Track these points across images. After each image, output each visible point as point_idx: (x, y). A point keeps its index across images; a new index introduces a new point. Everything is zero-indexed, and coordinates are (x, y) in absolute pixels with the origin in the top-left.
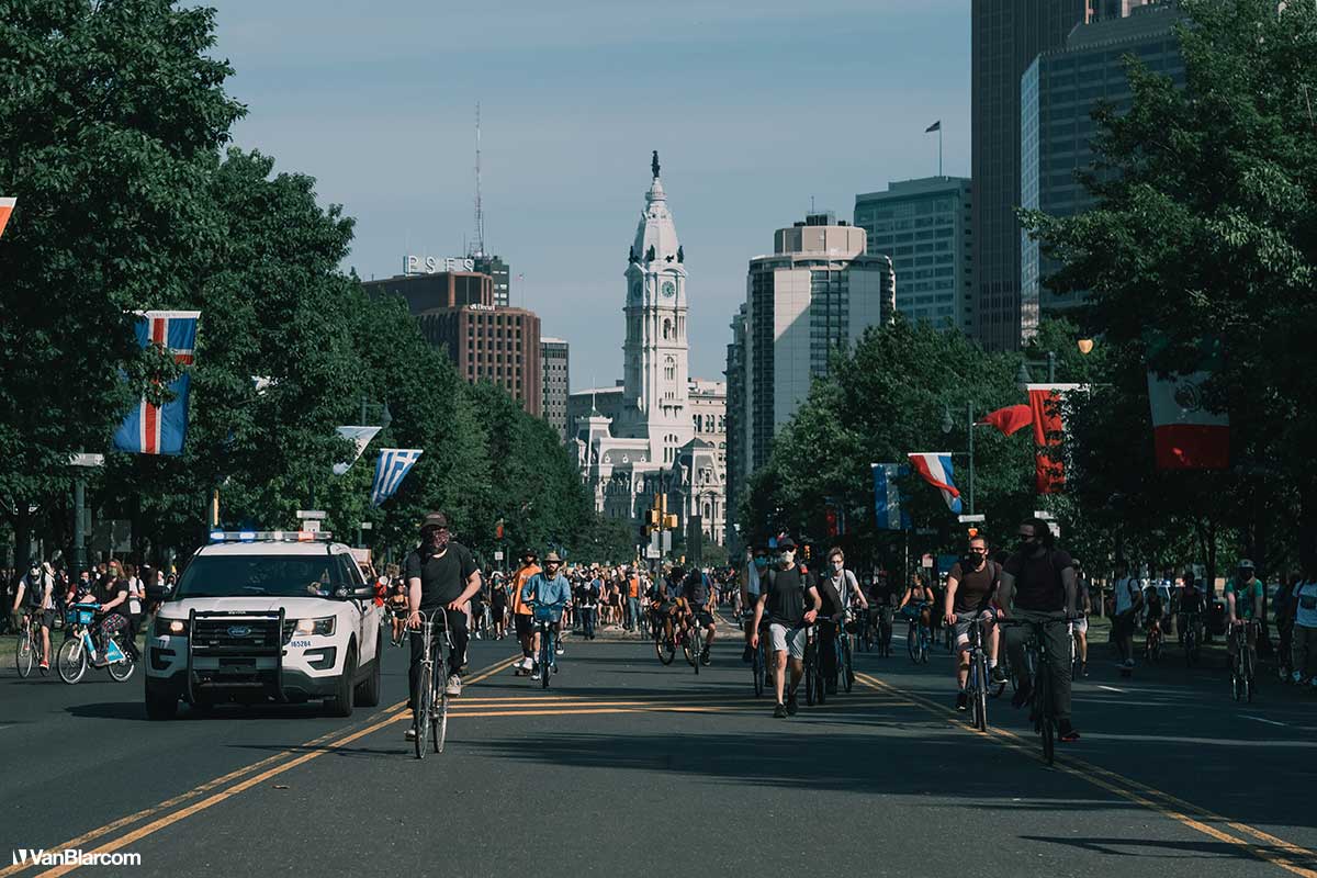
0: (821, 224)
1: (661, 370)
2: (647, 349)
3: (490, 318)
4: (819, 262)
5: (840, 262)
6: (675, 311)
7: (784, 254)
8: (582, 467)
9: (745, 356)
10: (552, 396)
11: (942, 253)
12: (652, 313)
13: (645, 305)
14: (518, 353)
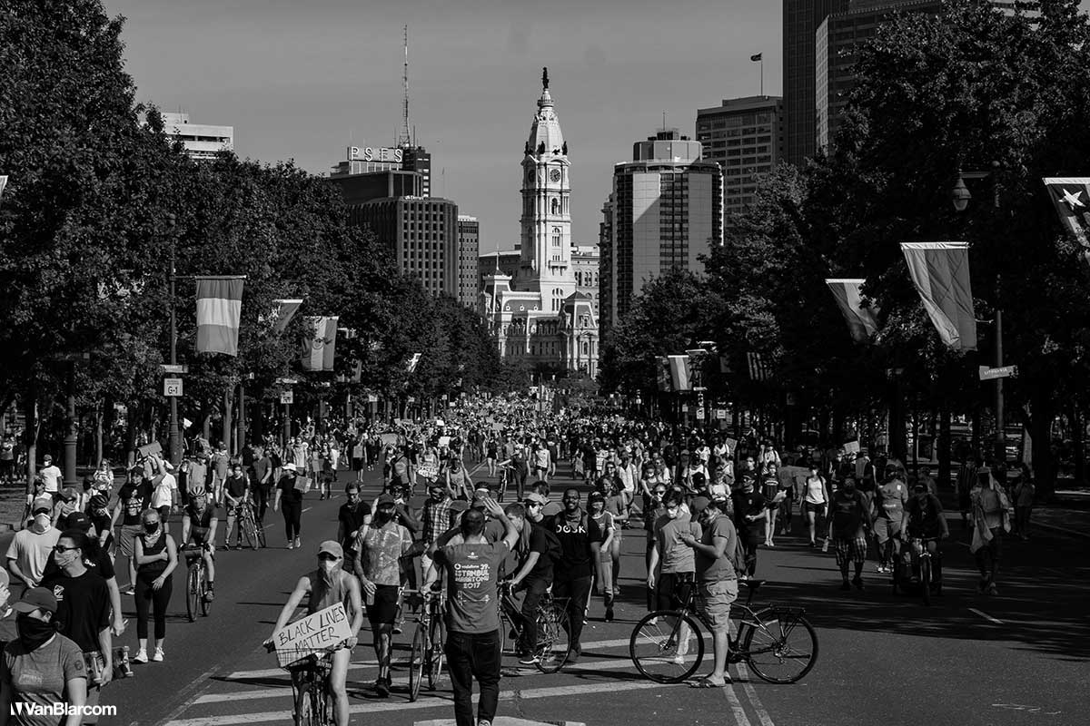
0: (669, 139)
1: (550, 239)
2: (539, 222)
3: (421, 206)
4: (667, 168)
5: (682, 167)
6: (561, 193)
7: (640, 162)
8: (488, 314)
9: (611, 235)
10: (466, 262)
11: (762, 155)
12: (543, 194)
13: (537, 187)
14: (442, 232)
